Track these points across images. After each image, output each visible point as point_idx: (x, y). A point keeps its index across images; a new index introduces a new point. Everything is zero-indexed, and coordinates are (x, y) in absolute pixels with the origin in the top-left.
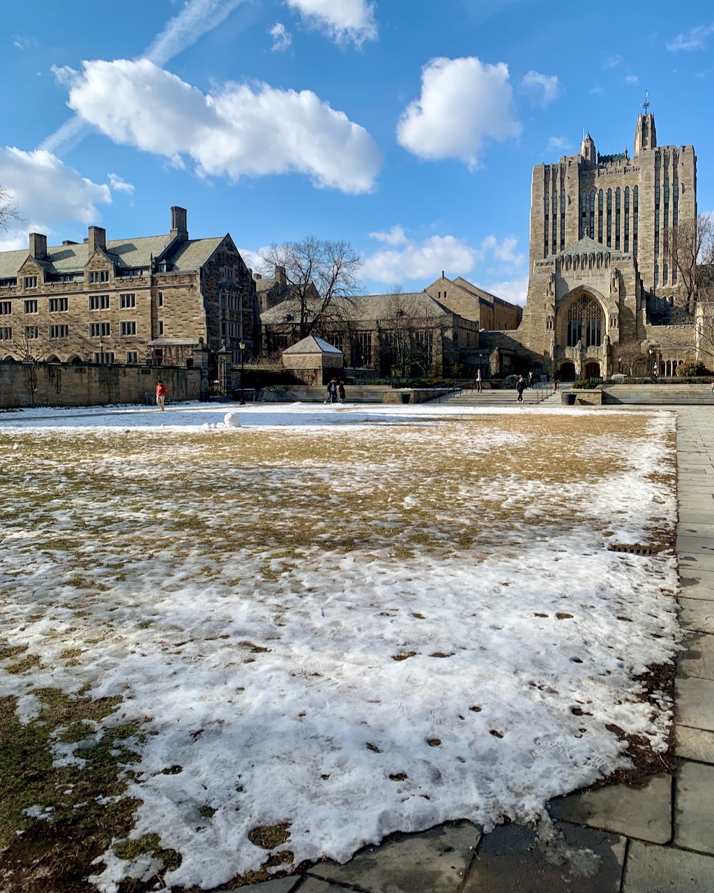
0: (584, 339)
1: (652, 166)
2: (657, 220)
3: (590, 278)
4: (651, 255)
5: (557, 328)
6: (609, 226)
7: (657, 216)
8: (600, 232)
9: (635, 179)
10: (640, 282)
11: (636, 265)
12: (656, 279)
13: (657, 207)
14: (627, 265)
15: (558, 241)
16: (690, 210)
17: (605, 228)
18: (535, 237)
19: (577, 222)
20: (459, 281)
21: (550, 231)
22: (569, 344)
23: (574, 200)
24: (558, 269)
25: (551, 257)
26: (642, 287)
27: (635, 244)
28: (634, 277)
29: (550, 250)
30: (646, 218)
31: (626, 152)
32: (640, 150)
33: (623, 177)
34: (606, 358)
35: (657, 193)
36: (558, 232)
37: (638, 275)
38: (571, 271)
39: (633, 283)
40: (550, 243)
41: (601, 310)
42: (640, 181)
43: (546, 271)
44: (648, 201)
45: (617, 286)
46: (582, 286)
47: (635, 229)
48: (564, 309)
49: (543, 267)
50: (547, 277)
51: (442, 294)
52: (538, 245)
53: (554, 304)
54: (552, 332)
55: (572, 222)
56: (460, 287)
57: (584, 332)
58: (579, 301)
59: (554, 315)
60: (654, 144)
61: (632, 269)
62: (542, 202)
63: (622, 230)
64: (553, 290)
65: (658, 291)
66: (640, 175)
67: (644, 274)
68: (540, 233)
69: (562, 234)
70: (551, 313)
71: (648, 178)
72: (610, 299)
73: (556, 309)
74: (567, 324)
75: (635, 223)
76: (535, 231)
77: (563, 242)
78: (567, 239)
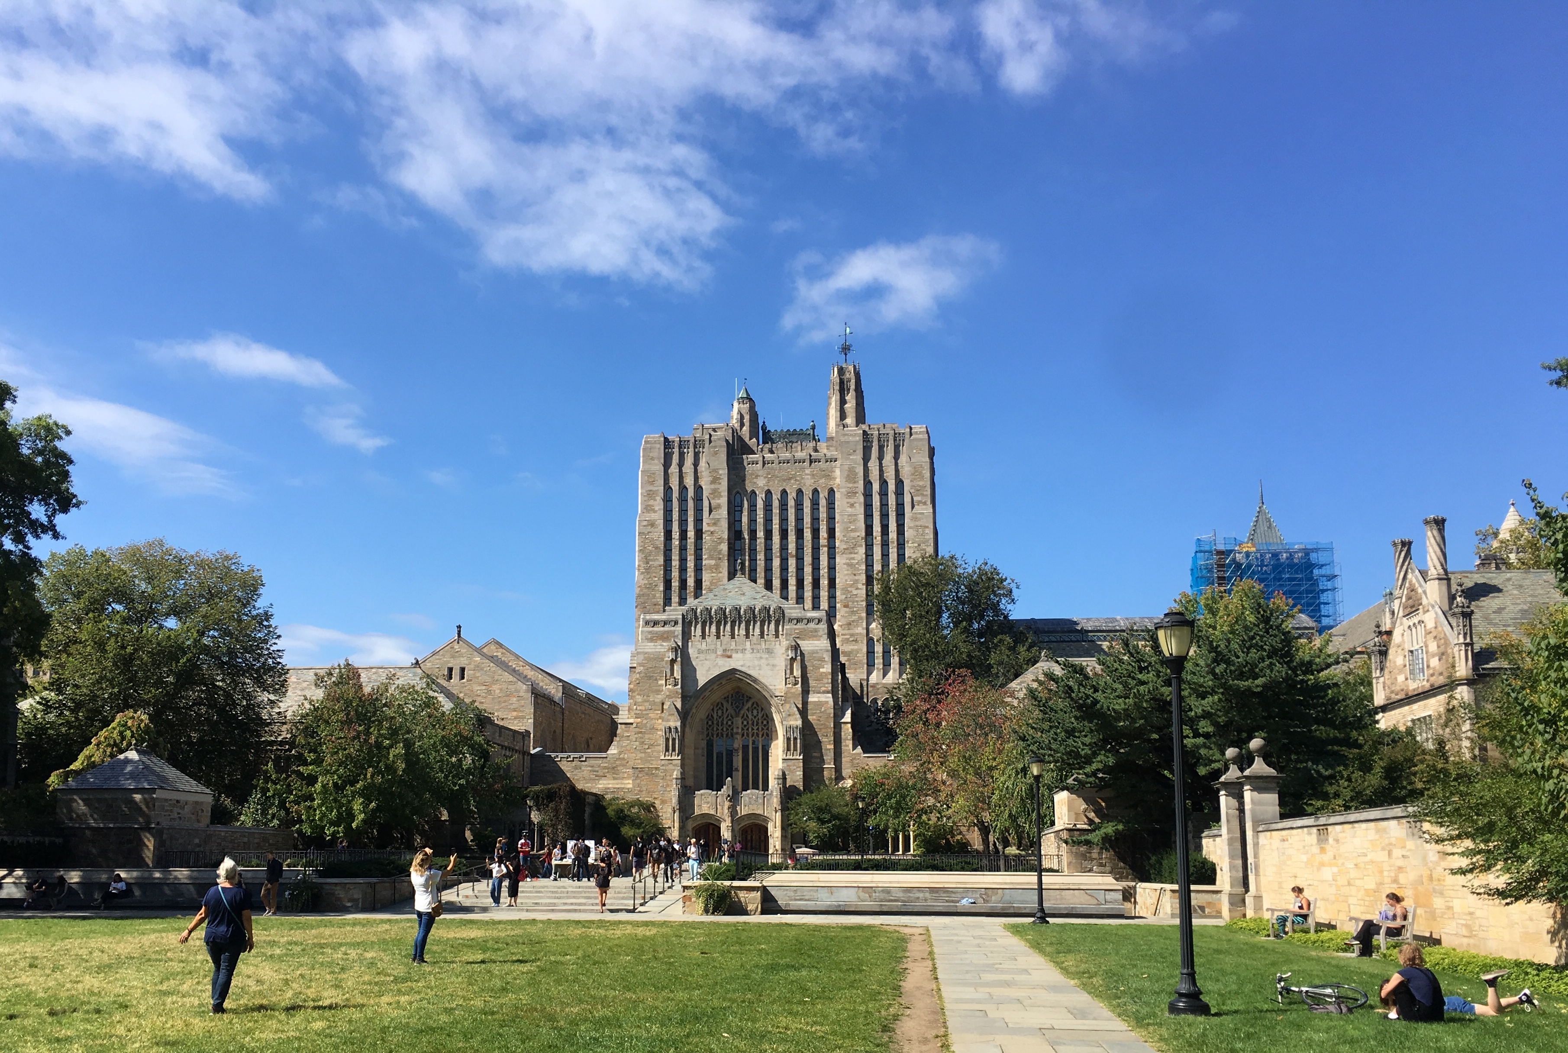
0: (739, 775)
1: (858, 457)
2: (869, 555)
3: (748, 655)
4: (860, 618)
5: (687, 751)
6: (784, 560)
7: (869, 547)
8: (768, 570)
9: (829, 477)
10: (839, 668)
11: (832, 635)
12: (870, 665)
13: (869, 529)
14: (814, 635)
15: (691, 582)
16: (925, 542)
17: (776, 562)
18: (647, 571)
19: (724, 547)
20: (493, 647)
21: (675, 563)
22: (709, 787)
23: (719, 506)
24: (686, 635)
25: (676, 612)
26: (845, 679)
27: (832, 597)
28: (828, 657)
29: (675, 599)
30: (851, 550)
31: (813, 428)
32: (837, 425)
33: (808, 471)
34: (779, 814)
35: (868, 506)
36: (691, 564)
37: (835, 653)
38: (711, 639)
39: (827, 668)
40: (675, 584)
41: (768, 719)
42: (838, 481)
43: (664, 637)
44: (852, 519)
45: (797, 672)
46: (733, 671)
47: (832, 568)
48: (700, 713)
49: (658, 629)
50: (664, 649)
51: (456, 673)
52: (651, 587)
53: (679, 706)
54: (676, 758)
55: (715, 549)
56: (492, 659)
57: (738, 761)
58: (726, 698)
59: (678, 724)
60: (860, 419)
61: (825, 643)
62: (659, 505)
63: (808, 569)
64: (677, 674)
65: (874, 686)
66: (837, 472)
67: (846, 654)
68: (656, 563)
69: (698, 569)
70: (676, 723)
71: (850, 477)
72: (786, 698)
73: (684, 715)
74: (704, 744)
75: (832, 557)
76: (646, 560)
77: (699, 583)
78: (706, 577)
